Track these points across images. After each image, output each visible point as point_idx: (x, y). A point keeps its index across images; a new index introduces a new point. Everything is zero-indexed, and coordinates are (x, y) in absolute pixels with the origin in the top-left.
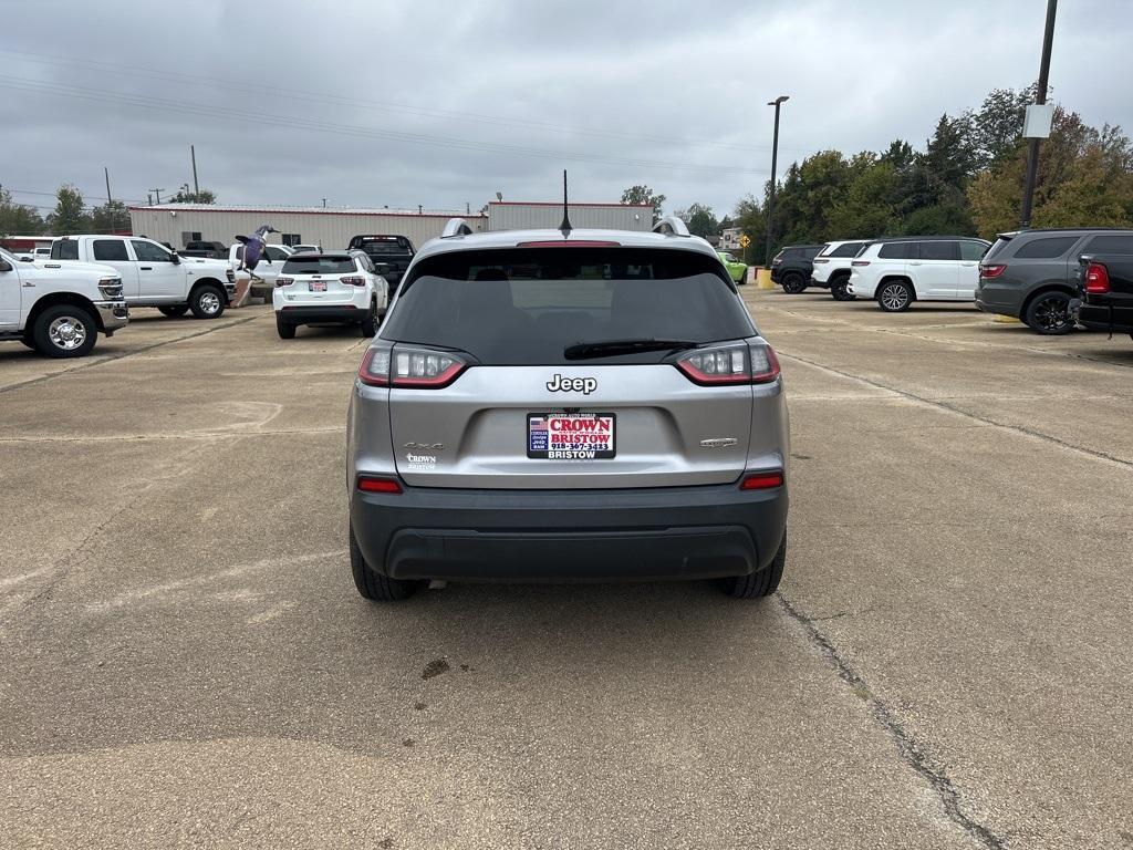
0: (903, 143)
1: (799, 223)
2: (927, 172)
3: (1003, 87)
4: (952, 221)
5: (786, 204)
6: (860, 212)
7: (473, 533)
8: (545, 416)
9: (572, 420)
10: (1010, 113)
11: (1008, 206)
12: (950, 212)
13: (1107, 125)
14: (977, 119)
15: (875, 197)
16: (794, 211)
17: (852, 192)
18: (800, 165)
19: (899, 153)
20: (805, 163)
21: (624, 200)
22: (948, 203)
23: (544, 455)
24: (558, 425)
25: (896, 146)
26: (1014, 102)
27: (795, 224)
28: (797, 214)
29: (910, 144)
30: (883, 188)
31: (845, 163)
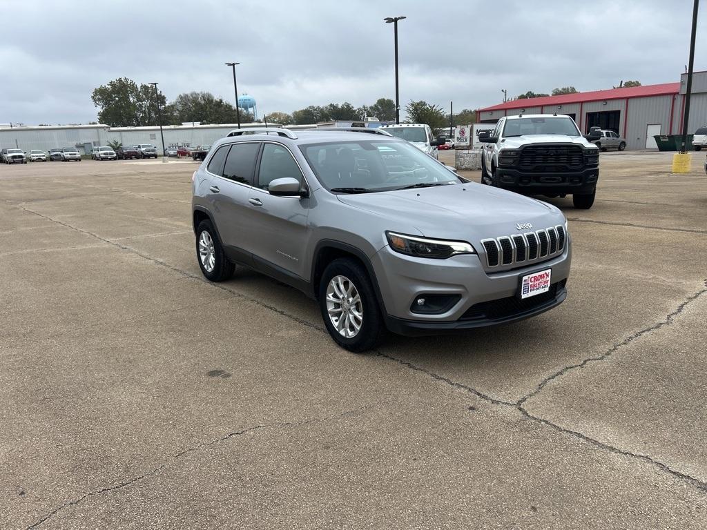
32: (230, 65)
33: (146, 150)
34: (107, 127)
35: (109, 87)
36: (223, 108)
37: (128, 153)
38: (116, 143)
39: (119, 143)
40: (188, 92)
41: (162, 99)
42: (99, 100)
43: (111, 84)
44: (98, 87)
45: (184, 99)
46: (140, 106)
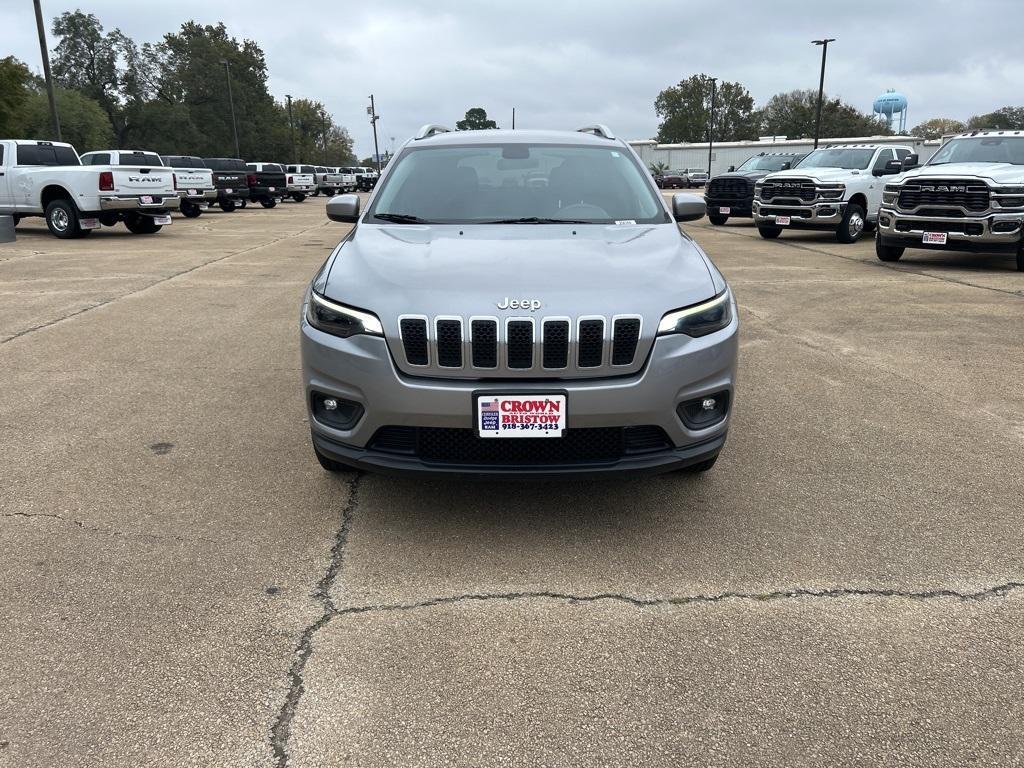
32: (819, 43)
33: (694, 177)
34: (654, 144)
35: (679, 88)
36: (838, 115)
37: (670, 179)
38: (661, 166)
39: (665, 166)
40: (788, 90)
41: (747, 103)
42: (663, 106)
43: (683, 84)
44: (664, 90)
45: (779, 102)
46: (715, 114)
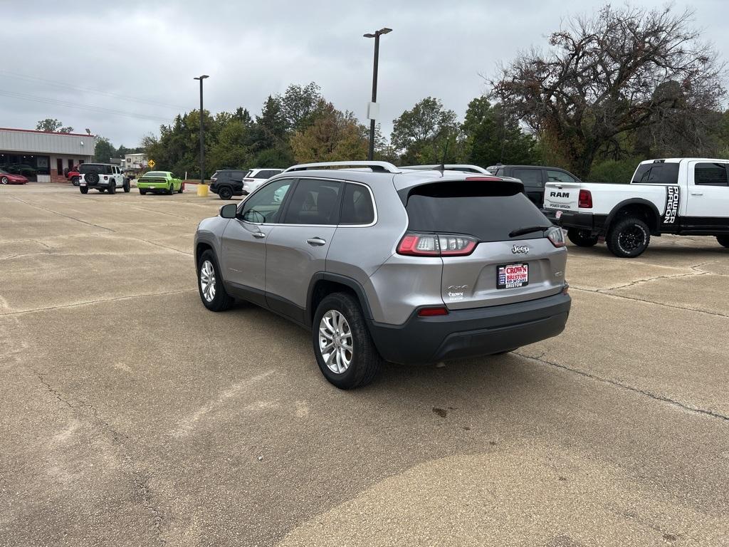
0: (244, 109)
1: (186, 154)
2: (264, 128)
3: (296, 84)
4: (282, 158)
5: (176, 141)
6: (228, 149)
7: (486, 330)
8: (505, 266)
9: (514, 267)
10: (301, 98)
11: (312, 152)
12: (280, 153)
13: (347, 111)
14: (283, 100)
15: (236, 141)
16: (182, 145)
17: (221, 137)
18: (182, 117)
19: (242, 115)
20: (186, 116)
21: (39, 128)
22: (278, 147)
23: (504, 287)
24: (509, 271)
25: (240, 110)
26: (302, 93)
27: (184, 154)
28: (184, 148)
29: (248, 110)
30: (240, 135)
31: (212, 118)
